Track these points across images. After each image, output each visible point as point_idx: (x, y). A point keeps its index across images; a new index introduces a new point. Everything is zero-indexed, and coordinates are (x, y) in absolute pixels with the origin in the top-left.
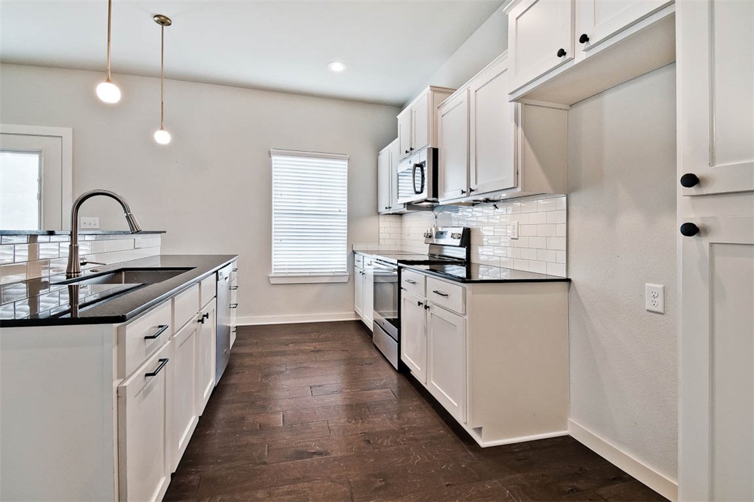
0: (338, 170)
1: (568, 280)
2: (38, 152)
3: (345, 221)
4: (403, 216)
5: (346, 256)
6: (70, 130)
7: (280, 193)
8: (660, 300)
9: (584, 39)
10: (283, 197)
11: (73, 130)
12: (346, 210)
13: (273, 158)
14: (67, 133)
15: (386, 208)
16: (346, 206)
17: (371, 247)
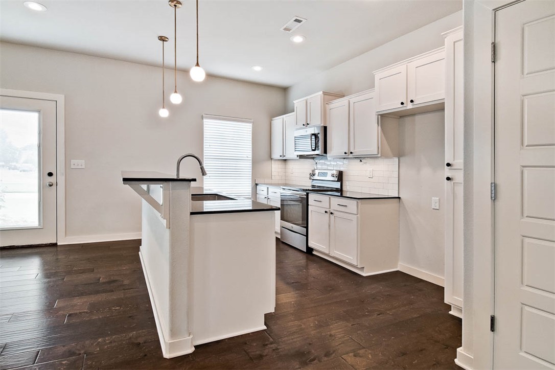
0: (245, 130)
1: (399, 198)
2: (39, 111)
3: (249, 164)
4: (287, 161)
5: (251, 187)
6: (63, 96)
7: (209, 144)
8: (437, 204)
9: (412, 101)
10: (211, 147)
11: (65, 96)
12: (251, 156)
13: (204, 120)
14: (61, 99)
15: (281, 156)
16: (251, 154)
17: (267, 181)
